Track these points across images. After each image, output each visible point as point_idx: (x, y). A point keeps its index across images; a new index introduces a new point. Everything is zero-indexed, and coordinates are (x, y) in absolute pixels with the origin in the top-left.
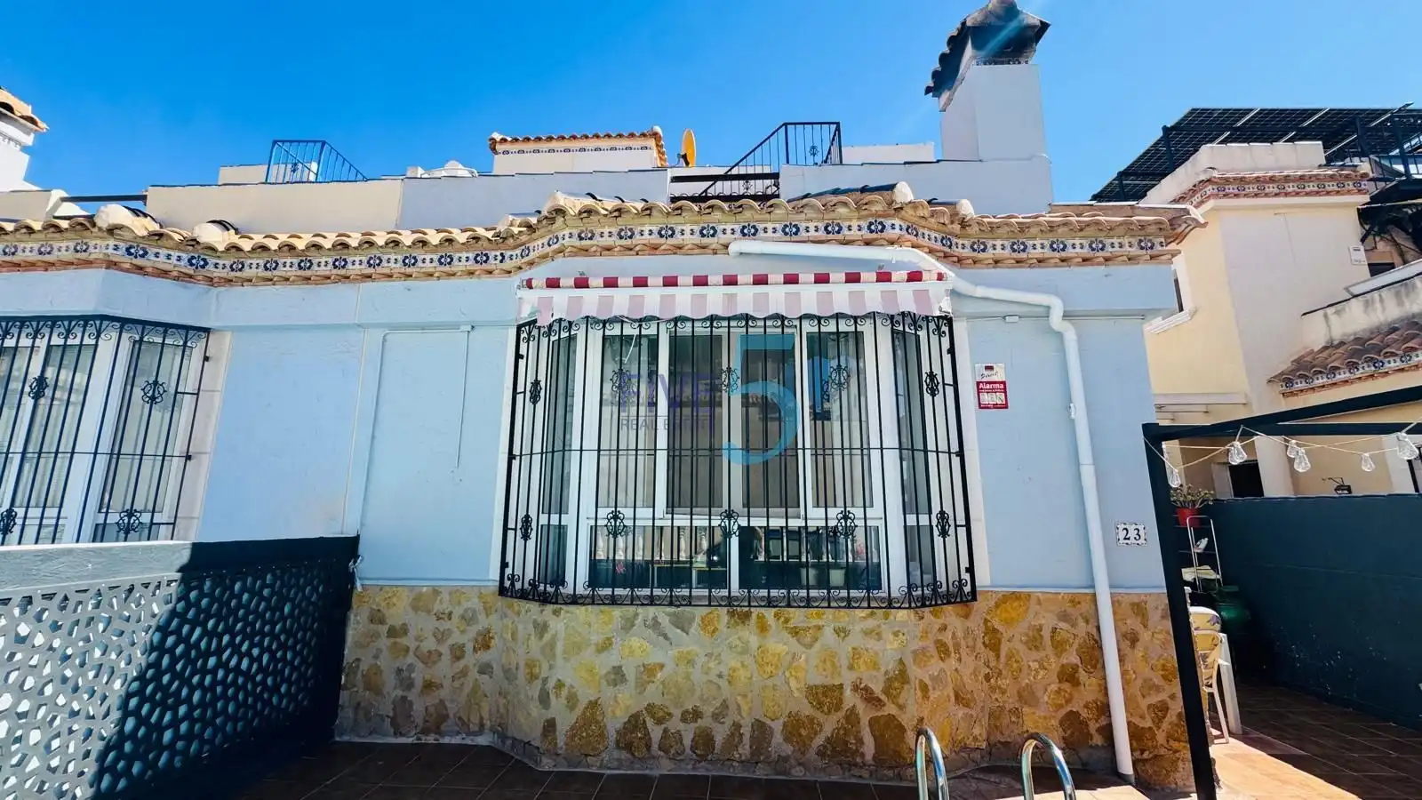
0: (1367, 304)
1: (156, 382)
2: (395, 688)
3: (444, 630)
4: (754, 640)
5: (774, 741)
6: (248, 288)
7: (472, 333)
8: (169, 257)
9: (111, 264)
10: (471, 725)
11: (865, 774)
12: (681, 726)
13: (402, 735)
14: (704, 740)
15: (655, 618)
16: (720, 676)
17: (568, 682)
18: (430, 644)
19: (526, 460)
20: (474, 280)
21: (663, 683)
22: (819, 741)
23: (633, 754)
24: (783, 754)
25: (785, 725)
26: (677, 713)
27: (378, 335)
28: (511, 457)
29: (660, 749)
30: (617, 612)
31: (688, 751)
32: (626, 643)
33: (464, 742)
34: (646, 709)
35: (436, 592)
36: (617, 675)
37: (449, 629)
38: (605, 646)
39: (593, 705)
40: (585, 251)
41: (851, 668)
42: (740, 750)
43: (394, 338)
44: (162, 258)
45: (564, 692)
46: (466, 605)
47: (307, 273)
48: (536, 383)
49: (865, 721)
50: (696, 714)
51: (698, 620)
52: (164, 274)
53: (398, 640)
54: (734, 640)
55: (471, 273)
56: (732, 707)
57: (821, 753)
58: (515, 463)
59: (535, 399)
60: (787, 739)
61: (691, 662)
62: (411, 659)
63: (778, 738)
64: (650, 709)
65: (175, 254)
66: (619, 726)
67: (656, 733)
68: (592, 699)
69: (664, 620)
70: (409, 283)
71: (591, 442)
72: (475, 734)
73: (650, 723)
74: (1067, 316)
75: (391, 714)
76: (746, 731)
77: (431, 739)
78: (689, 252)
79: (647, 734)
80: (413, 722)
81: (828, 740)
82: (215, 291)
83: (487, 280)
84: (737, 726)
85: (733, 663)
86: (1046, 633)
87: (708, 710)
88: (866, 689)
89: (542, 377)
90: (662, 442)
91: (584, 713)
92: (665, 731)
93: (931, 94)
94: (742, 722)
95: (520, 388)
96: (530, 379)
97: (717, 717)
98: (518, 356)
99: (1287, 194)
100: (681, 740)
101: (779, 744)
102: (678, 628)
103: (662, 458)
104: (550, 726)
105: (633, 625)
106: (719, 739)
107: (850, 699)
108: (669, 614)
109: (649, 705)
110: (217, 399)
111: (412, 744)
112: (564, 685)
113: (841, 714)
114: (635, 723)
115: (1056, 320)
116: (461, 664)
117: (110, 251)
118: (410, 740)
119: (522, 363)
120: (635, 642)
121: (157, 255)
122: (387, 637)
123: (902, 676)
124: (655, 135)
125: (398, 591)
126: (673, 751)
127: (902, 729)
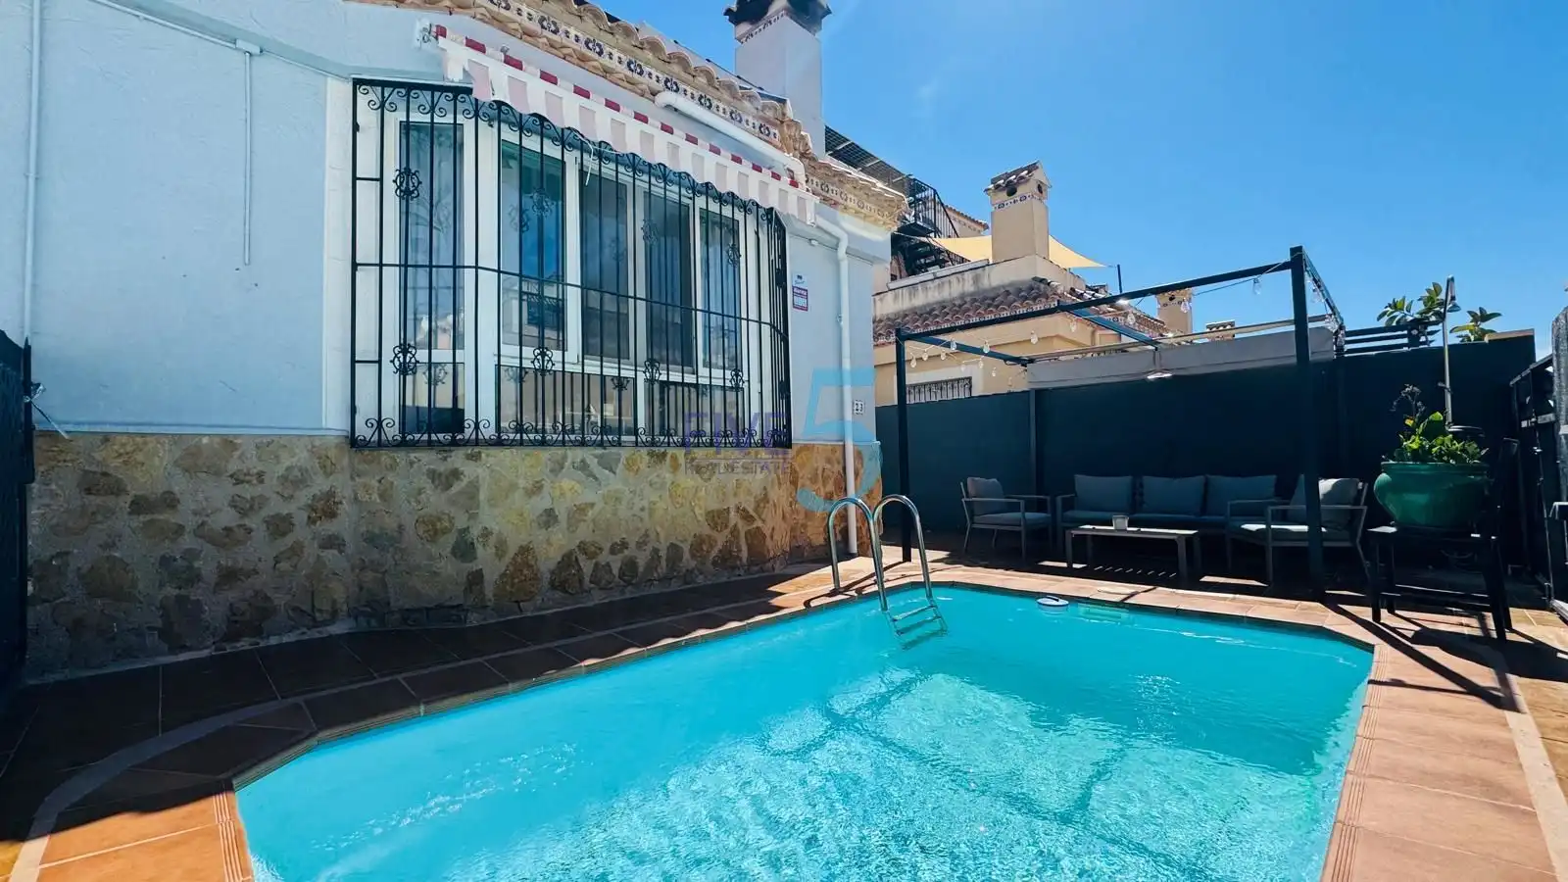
0: (896, 297)
2: (161, 585)
3: (252, 498)
4: (668, 476)
5: (684, 560)
10: (317, 615)
11: (742, 572)
12: (611, 558)
13: (184, 648)
14: (630, 565)
15: (583, 461)
16: (642, 509)
17: (495, 527)
18: (227, 518)
21: (593, 521)
22: (714, 553)
23: (567, 592)
24: (690, 568)
25: (692, 545)
26: (607, 546)
29: (591, 582)
30: (545, 455)
31: (617, 579)
32: (557, 484)
33: (306, 637)
34: (579, 546)
35: (229, 443)
36: (549, 518)
37: (261, 496)
38: (537, 488)
39: (525, 550)
41: (735, 495)
42: (659, 570)
45: (492, 540)
46: (287, 461)
48: (408, 173)
49: (742, 535)
50: (624, 545)
51: (623, 460)
53: (156, 516)
54: (653, 477)
56: (653, 536)
57: (714, 563)
59: (405, 194)
60: (693, 556)
61: (618, 500)
62: (188, 541)
63: (687, 555)
64: (583, 547)
66: (552, 565)
67: (587, 567)
68: (524, 543)
69: (593, 463)
72: (325, 623)
73: (581, 558)
74: (846, 248)
75: (159, 623)
76: (663, 553)
77: (244, 644)
78: (619, 82)
79: (580, 569)
80: (208, 628)
81: (720, 551)
84: (656, 551)
85: (654, 498)
86: (820, 472)
87: (632, 541)
88: (744, 510)
91: (514, 559)
92: (596, 564)
93: (728, 17)
94: (660, 547)
97: (640, 545)
98: (354, 125)
100: (611, 571)
101: (688, 561)
102: (606, 469)
104: (476, 578)
105: (562, 468)
106: (641, 563)
107: (734, 518)
108: (596, 456)
109: (581, 542)
111: (212, 657)
112: (492, 533)
113: (729, 530)
114: (568, 561)
115: (842, 249)
116: (289, 540)
118: (205, 653)
120: (566, 484)
122: (130, 513)
123: (765, 499)
125: (145, 443)
126: (604, 582)
127: (764, 536)
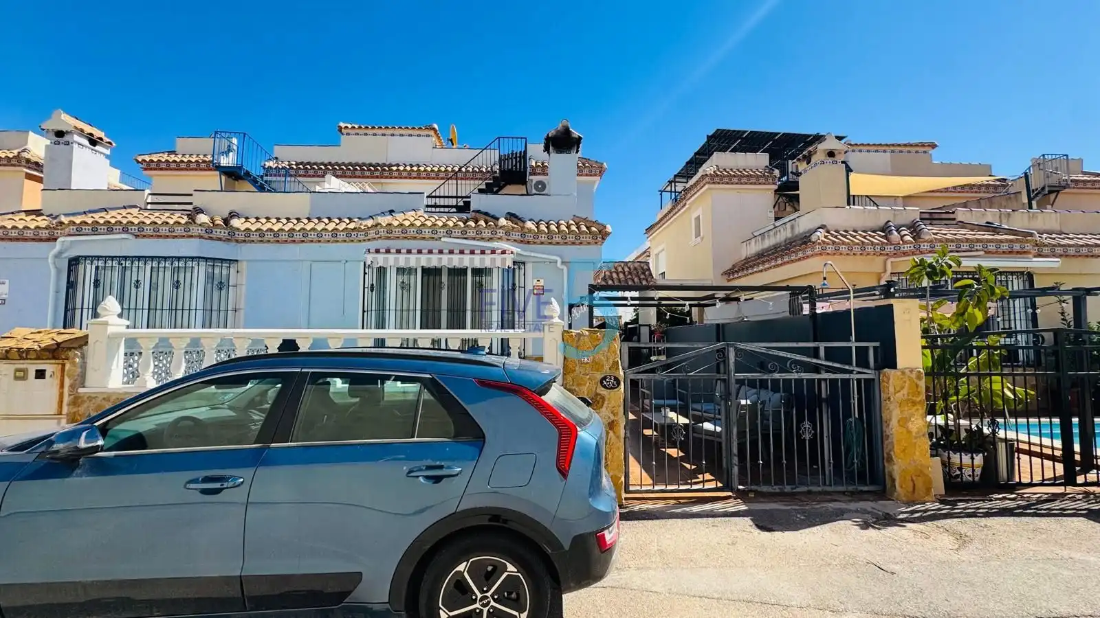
1: (221, 282)
6: (253, 244)
7: (347, 264)
8: (221, 232)
9: (201, 237)
19: (369, 313)
20: (346, 244)
27: (309, 263)
28: (364, 311)
40: (389, 238)
43: (314, 265)
44: (218, 233)
47: (277, 239)
48: (372, 285)
52: (220, 239)
55: (345, 241)
58: (366, 314)
59: (372, 291)
65: (223, 231)
70: (320, 244)
71: (393, 307)
74: (563, 263)
78: (428, 239)
82: (239, 245)
83: (351, 244)
89: (374, 283)
90: (419, 307)
95: (366, 286)
96: (370, 283)
98: (365, 273)
99: (741, 184)
103: (418, 313)
110: (244, 288)
115: (559, 264)
117: (200, 231)
119: (367, 276)
121: (216, 232)
124: (434, 129)
